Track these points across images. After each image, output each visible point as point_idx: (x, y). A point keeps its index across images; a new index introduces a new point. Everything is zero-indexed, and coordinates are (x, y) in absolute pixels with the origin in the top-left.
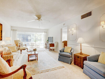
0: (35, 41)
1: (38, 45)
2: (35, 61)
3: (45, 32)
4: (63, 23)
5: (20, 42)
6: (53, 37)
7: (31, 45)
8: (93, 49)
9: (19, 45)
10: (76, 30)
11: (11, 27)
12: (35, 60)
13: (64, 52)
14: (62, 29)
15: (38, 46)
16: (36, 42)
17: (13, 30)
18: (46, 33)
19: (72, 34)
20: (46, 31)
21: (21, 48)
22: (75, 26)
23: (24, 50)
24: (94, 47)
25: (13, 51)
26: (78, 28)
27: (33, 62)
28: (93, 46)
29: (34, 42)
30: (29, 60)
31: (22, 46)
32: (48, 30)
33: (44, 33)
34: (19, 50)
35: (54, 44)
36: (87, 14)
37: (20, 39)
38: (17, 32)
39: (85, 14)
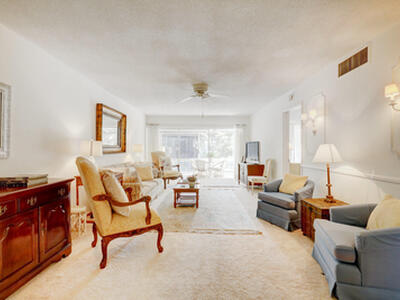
0: (210, 156)
1: (217, 170)
2: (190, 208)
3: (238, 125)
4: (290, 93)
5: (163, 158)
6: (258, 143)
7: (195, 166)
8: (373, 185)
9: (160, 165)
10: (325, 115)
11: (147, 117)
12: (192, 206)
13: (278, 191)
14: (287, 113)
15: (219, 173)
16: (213, 160)
17: (152, 125)
18: (241, 130)
19: (315, 132)
20: (244, 123)
21: (166, 172)
22: (321, 102)
23: (173, 178)
24: (374, 179)
25: (145, 177)
26: (329, 110)
27: (185, 209)
28: (372, 175)
29: (207, 160)
30: (175, 204)
31: (170, 169)
32: (248, 117)
33: (234, 130)
34: (158, 177)
35: (263, 166)
36: (355, 56)
37: (170, 148)
38: (160, 131)
39: (350, 59)
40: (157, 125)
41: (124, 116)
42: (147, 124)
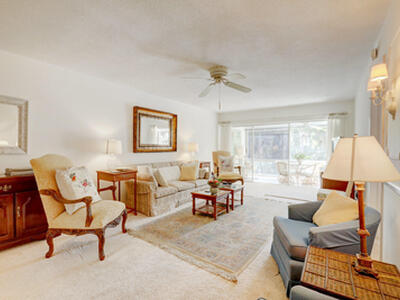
3: (332, 114)
13: (312, 221)
30: (194, 210)
40: (229, 122)
41: (175, 116)
42: (219, 123)
